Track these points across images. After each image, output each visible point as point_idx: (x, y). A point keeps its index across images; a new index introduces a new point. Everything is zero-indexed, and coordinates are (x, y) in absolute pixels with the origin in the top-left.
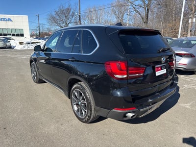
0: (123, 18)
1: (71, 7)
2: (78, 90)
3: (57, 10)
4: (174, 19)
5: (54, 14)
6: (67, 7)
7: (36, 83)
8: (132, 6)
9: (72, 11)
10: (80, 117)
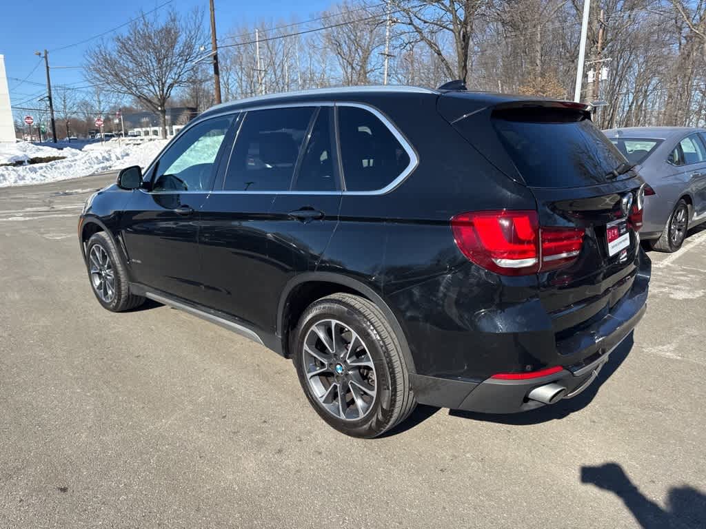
0: (369, 68)
1: (181, 24)
2: (334, 322)
3: (125, 32)
4: (538, 69)
5: (112, 48)
6: (161, 22)
7: (115, 310)
8: (411, 24)
9: (182, 38)
10: (343, 417)
